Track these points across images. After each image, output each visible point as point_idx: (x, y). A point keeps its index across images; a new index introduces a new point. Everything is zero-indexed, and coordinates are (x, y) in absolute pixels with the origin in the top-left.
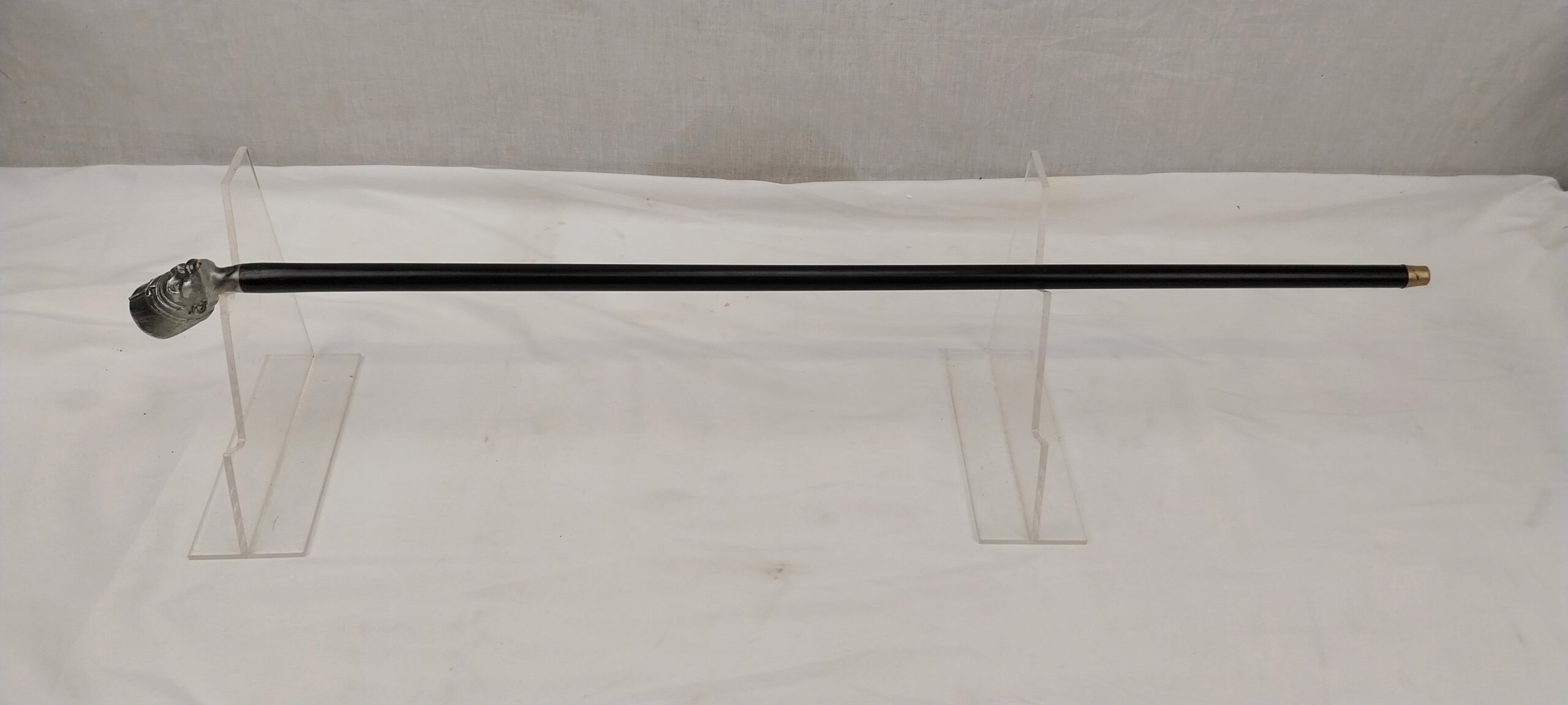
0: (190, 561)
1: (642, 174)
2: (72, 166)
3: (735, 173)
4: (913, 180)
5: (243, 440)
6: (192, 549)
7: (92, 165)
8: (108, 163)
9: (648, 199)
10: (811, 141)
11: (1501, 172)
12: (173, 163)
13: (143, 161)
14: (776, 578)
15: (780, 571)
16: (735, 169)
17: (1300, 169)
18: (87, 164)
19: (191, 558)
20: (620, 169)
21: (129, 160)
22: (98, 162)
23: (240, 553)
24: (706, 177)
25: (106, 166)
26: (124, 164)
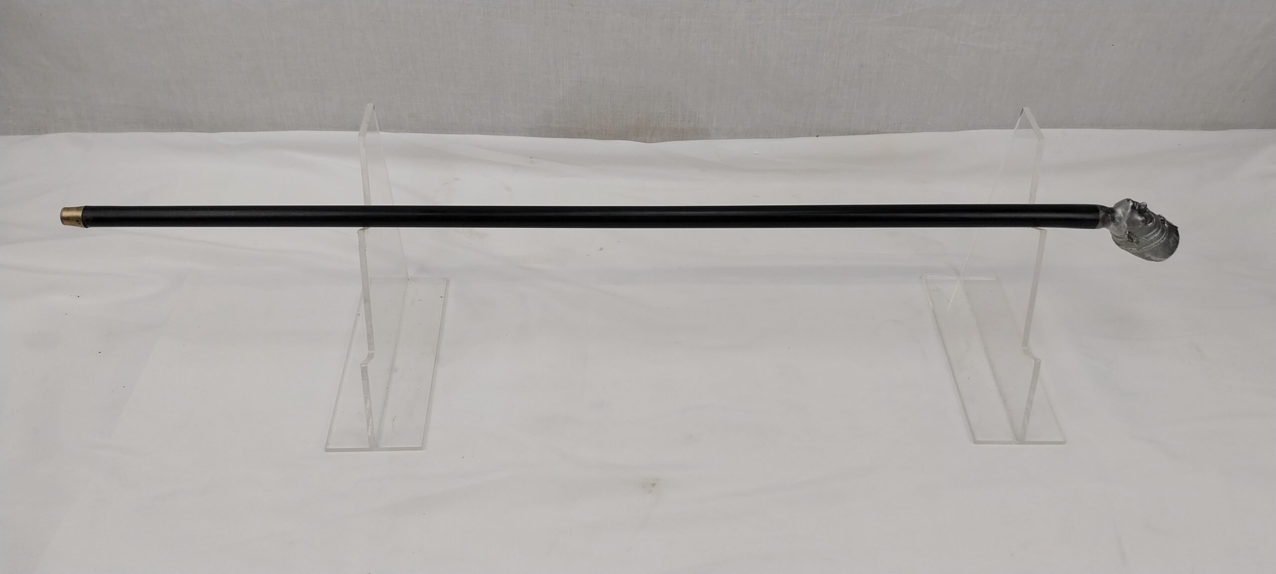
0: (326, 453)
1: (525, 136)
2: (34, 134)
3: (606, 134)
4: (759, 138)
5: (372, 352)
6: (327, 443)
7: (52, 133)
8: (65, 131)
9: (531, 158)
10: (671, 106)
11: (1264, 127)
12: (121, 131)
13: (95, 129)
14: (650, 492)
15: (654, 485)
16: (606, 131)
17: (1092, 125)
18: (47, 132)
19: (327, 450)
20: (507, 131)
21: (82, 128)
22: (57, 130)
23: (368, 447)
24: (580, 138)
25: (64, 134)
26: (79, 132)
